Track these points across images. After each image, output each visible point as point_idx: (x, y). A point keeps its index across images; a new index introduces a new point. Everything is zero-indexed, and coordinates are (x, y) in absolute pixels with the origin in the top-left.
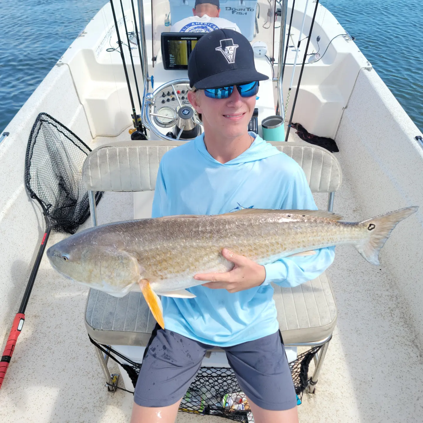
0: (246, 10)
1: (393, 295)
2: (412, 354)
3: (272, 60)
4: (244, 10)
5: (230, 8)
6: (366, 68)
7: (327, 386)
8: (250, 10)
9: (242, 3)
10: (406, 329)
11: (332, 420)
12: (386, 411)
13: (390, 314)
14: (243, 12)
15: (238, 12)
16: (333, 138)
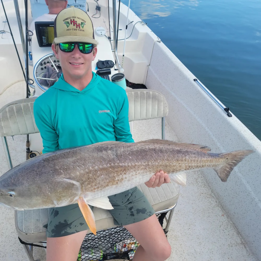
0: (79, 6)
1: (195, 171)
2: (212, 202)
3: (109, 38)
6: (158, 41)
7: (173, 232)
8: (82, 6)
9: (76, 2)
10: (206, 189)
11: (179, 251)
12: (206, 238)
13: (196, 182)
16: (144, 84)
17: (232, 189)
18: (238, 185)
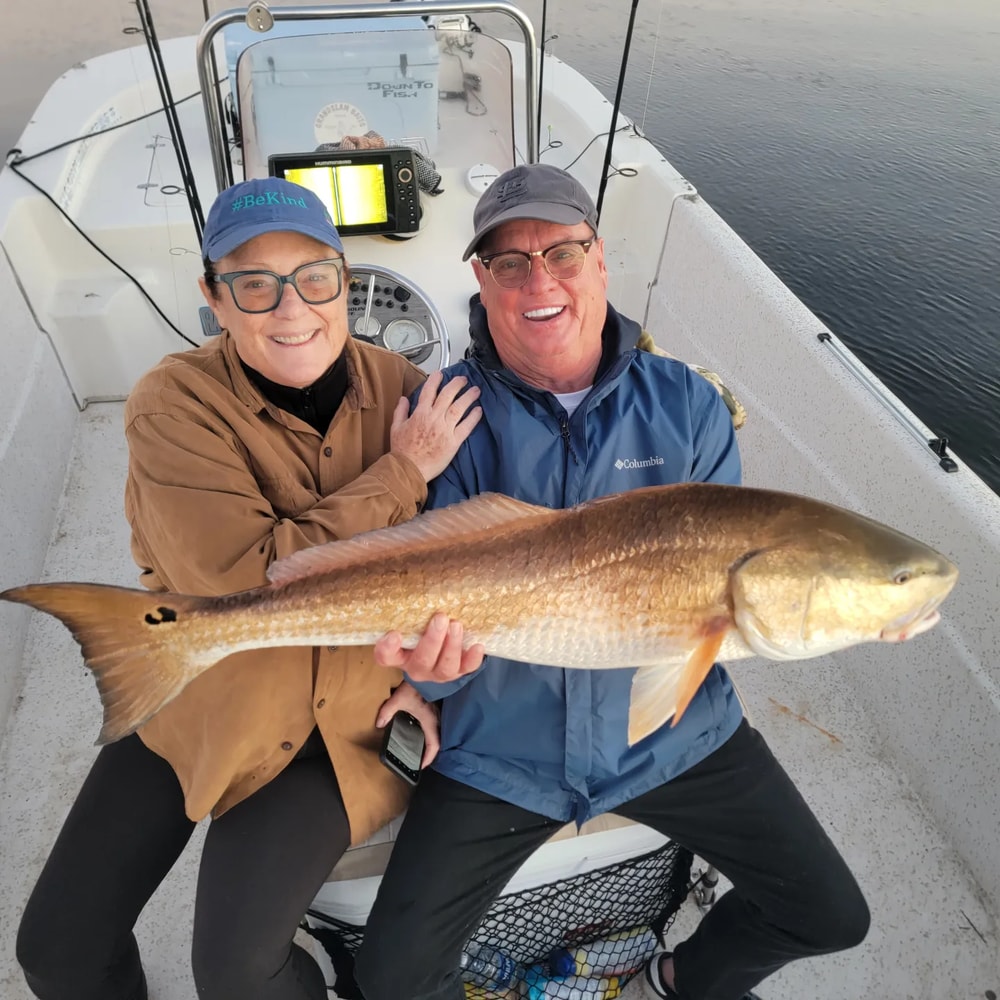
0: (415, 86)
4: (411, 87)
5: (378, 84)
6: (686, 197)
8: (425, 86)
9: (403, 71)
14: (408, 91)
15: (398, 91)
17: (959, 736)
18: (978, 720)
